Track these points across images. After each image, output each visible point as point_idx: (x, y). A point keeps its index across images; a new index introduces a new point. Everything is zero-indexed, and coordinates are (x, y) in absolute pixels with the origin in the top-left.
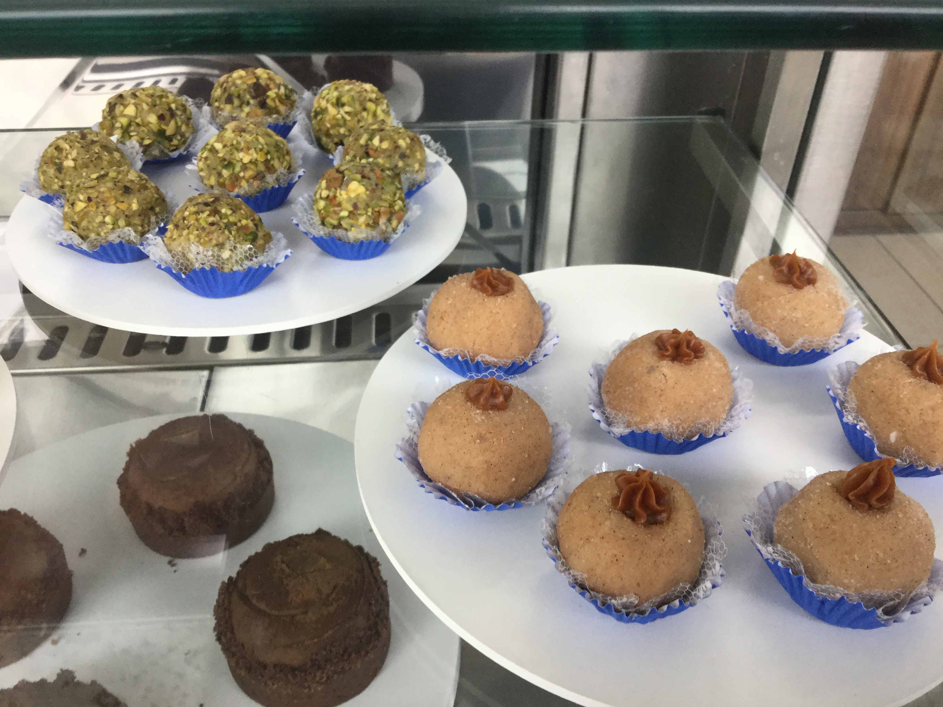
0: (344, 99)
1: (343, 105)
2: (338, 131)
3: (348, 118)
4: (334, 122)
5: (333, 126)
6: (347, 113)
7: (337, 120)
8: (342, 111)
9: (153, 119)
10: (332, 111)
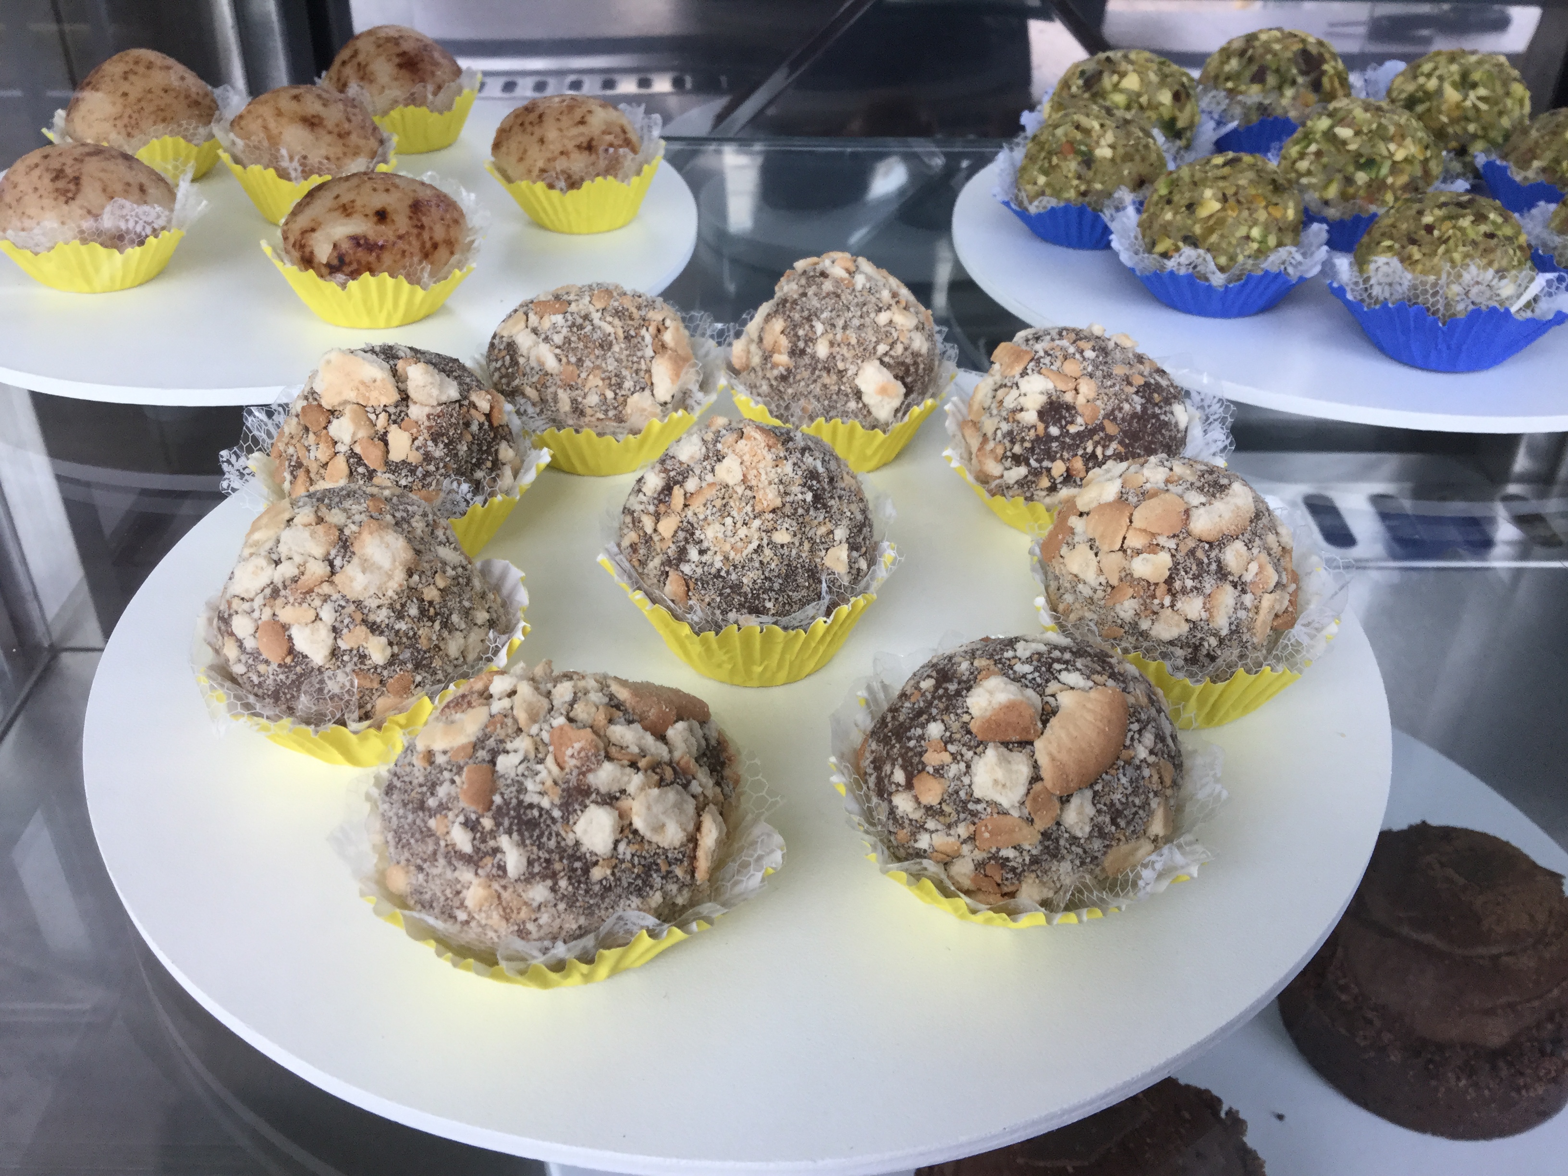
0: (1476, 76)
1: (1474, 86)
2: (1465, 130)
3: (1483, 107)
4: (1456, 114)
5: (1453, 121)
6: (1480, 98)
7: (1465, 109)
8: (1472, 95)
9: (1165, 97)
10: (1452, 95)
